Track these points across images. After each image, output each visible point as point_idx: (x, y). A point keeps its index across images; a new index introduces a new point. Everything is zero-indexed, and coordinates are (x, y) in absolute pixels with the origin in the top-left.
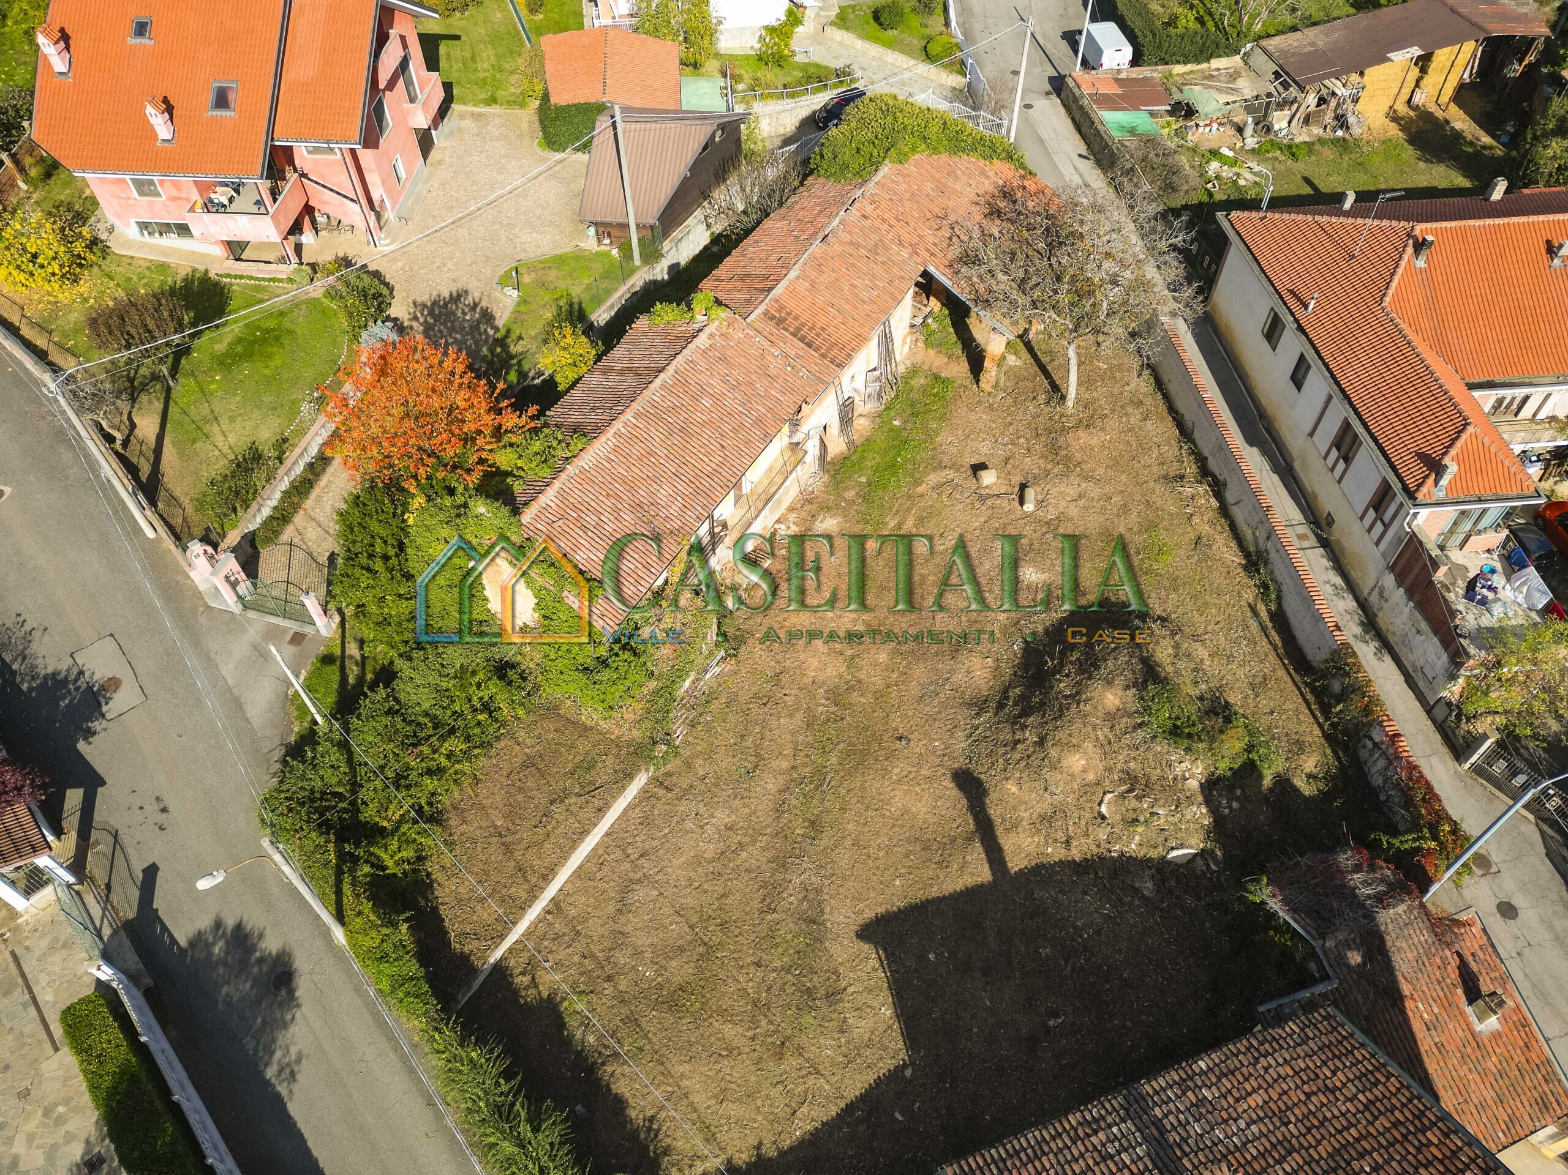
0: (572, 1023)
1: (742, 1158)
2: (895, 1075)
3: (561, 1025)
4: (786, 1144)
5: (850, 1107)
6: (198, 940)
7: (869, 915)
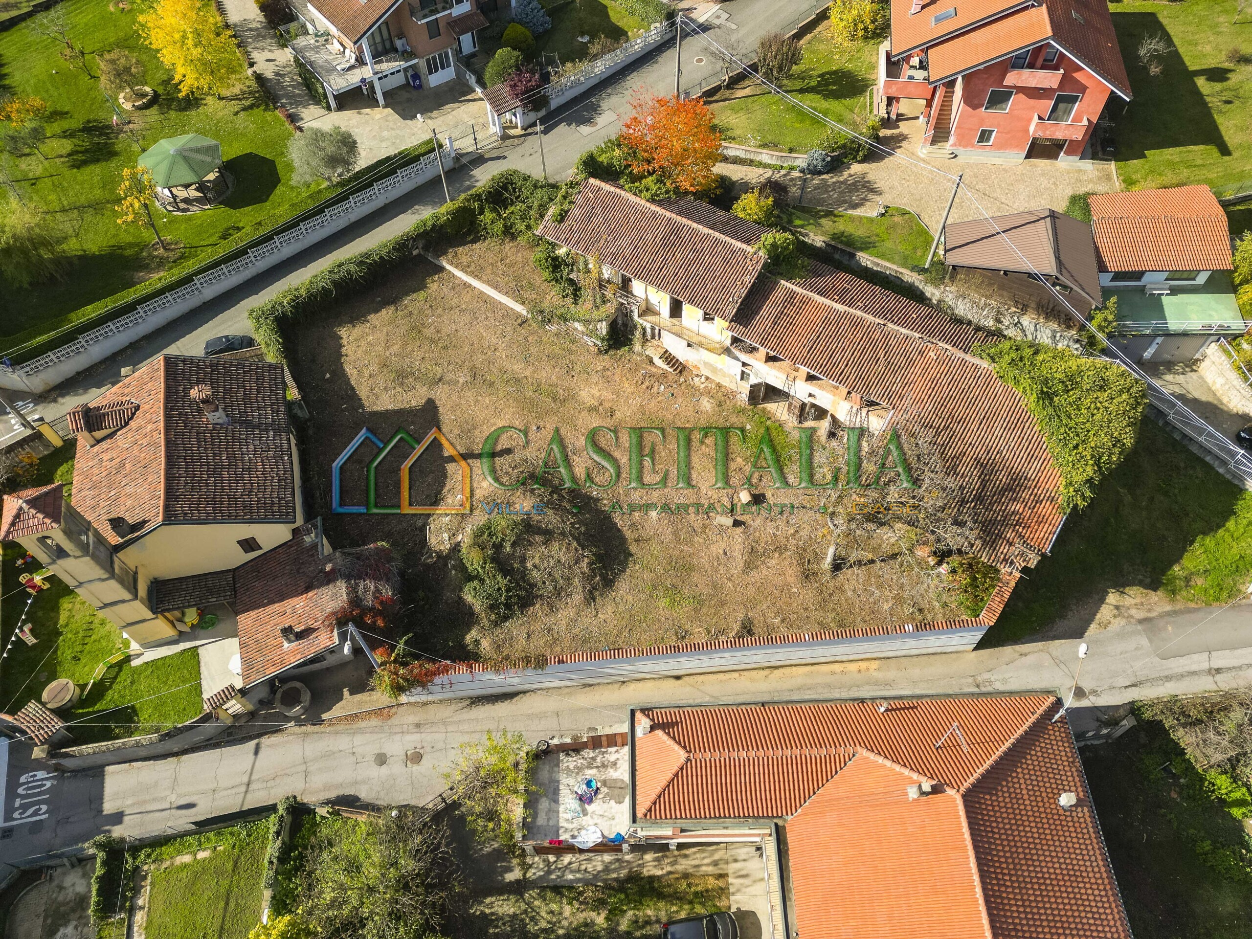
0: (415, 296)
1: (344, 351)
2: (362, 406)
3: (414, 292)
4: (345, 366)
5: (353, 389)
6: (472, 176)
7: (439, 403)
